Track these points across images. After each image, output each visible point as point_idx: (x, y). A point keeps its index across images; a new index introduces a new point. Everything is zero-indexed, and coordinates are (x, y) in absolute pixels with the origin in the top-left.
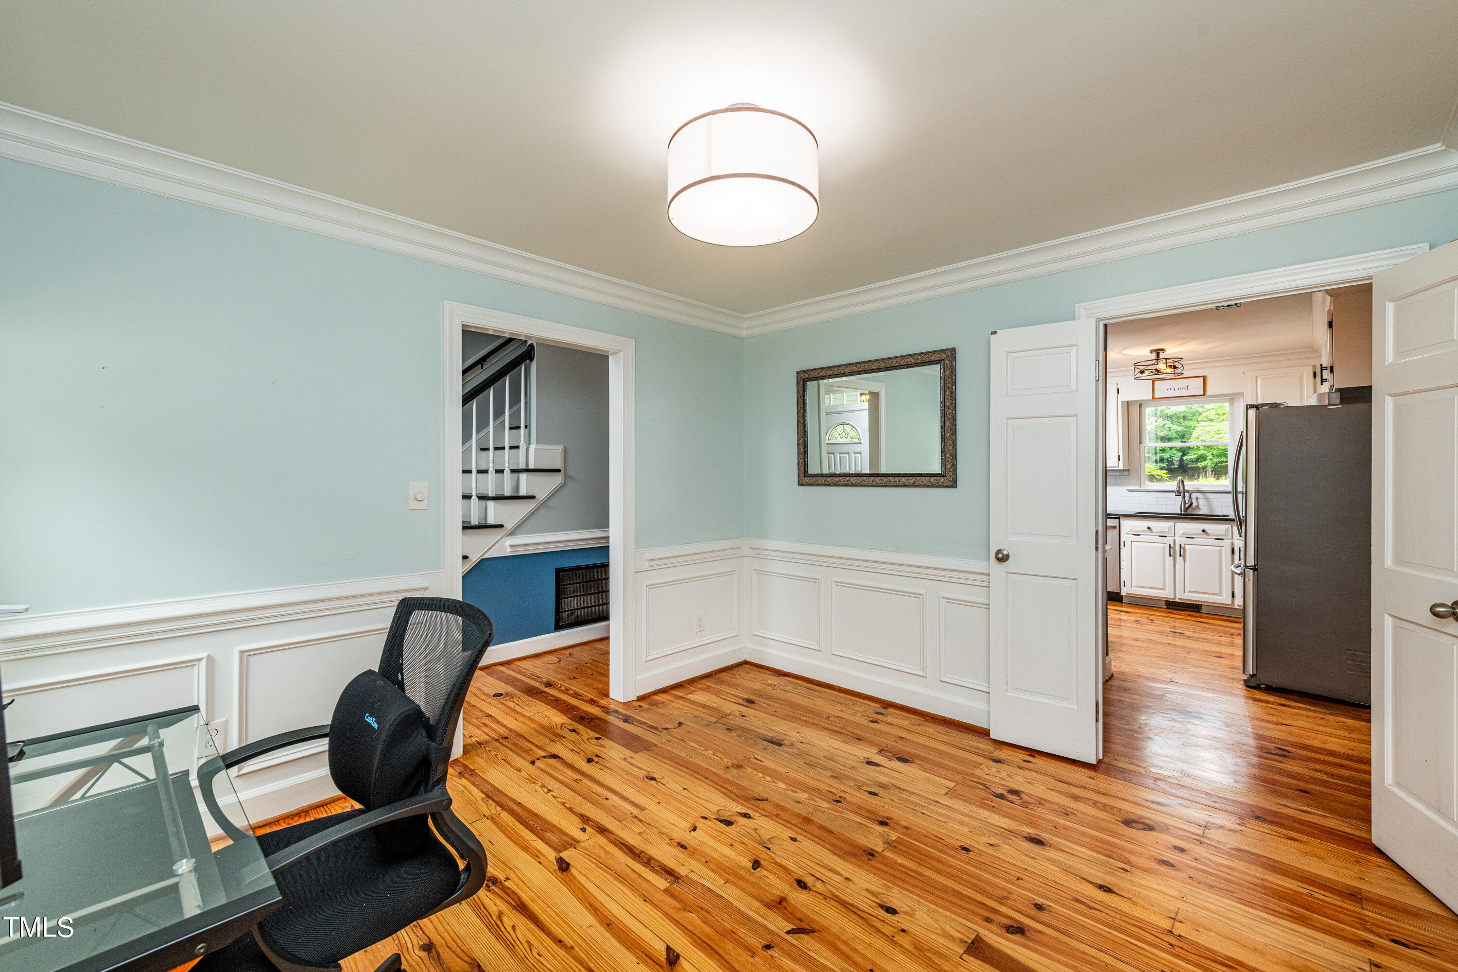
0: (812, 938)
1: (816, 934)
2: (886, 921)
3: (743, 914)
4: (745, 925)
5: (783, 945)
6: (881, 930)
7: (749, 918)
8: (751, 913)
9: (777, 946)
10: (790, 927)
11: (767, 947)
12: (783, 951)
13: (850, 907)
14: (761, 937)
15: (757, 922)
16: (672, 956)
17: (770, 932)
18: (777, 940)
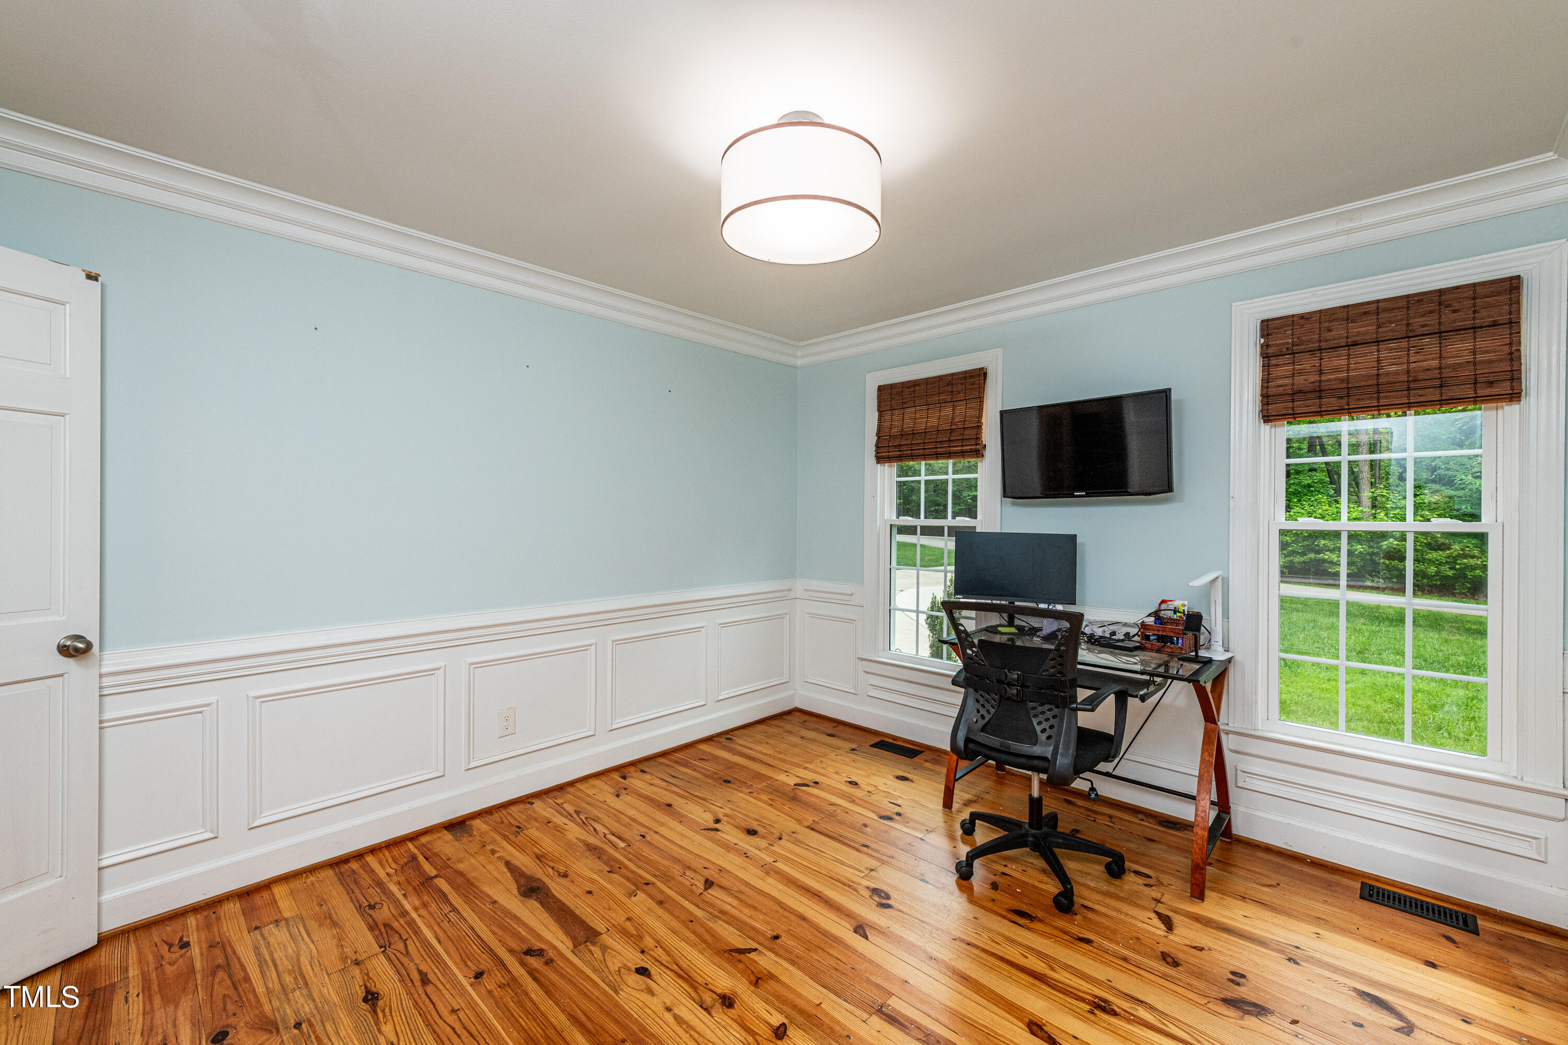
0: (733, 945)
1: (729, 948)
2: (653, 961)
3: (800, 968)
4: (797, 957)
5: (762, 939)
6: (664, 953)
7: (793, 963)
8: (791, 968)
9: (767, 939)
10: (753, 955)
11: (776, 937)
12: (763, 935)
13: (683, 974)
14: (781, 946)
15: (785, 959)
16: (861, 931)
17: (772, 950)
18: (767, 943)
